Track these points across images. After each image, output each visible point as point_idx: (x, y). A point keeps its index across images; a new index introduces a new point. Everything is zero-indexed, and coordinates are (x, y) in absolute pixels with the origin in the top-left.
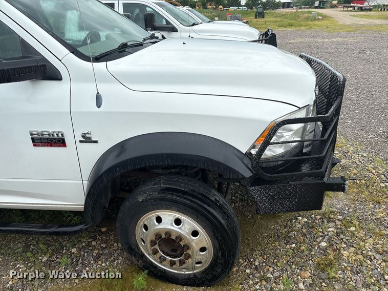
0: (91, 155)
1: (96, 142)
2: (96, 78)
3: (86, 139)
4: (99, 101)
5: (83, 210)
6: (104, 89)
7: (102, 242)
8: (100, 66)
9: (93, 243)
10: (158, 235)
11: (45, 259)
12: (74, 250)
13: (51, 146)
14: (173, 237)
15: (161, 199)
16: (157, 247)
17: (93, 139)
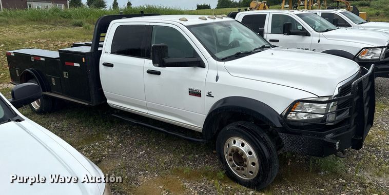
0: (210, 103)
1: (213, 97)
2: (217, 68)
3: (209, 95)
4: (217, 78)
5: (201, 132)
6: (221, 74)
7: (211, 157)
8: (222, 63)
9: (207, 156)
10: (233, 151)
11: (183, 156)
12: (197, 156)
13: (195, 96)
14: (239, 153)
15: (236, 131)
16: (232, 157)
17: (212, 95)
